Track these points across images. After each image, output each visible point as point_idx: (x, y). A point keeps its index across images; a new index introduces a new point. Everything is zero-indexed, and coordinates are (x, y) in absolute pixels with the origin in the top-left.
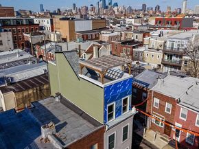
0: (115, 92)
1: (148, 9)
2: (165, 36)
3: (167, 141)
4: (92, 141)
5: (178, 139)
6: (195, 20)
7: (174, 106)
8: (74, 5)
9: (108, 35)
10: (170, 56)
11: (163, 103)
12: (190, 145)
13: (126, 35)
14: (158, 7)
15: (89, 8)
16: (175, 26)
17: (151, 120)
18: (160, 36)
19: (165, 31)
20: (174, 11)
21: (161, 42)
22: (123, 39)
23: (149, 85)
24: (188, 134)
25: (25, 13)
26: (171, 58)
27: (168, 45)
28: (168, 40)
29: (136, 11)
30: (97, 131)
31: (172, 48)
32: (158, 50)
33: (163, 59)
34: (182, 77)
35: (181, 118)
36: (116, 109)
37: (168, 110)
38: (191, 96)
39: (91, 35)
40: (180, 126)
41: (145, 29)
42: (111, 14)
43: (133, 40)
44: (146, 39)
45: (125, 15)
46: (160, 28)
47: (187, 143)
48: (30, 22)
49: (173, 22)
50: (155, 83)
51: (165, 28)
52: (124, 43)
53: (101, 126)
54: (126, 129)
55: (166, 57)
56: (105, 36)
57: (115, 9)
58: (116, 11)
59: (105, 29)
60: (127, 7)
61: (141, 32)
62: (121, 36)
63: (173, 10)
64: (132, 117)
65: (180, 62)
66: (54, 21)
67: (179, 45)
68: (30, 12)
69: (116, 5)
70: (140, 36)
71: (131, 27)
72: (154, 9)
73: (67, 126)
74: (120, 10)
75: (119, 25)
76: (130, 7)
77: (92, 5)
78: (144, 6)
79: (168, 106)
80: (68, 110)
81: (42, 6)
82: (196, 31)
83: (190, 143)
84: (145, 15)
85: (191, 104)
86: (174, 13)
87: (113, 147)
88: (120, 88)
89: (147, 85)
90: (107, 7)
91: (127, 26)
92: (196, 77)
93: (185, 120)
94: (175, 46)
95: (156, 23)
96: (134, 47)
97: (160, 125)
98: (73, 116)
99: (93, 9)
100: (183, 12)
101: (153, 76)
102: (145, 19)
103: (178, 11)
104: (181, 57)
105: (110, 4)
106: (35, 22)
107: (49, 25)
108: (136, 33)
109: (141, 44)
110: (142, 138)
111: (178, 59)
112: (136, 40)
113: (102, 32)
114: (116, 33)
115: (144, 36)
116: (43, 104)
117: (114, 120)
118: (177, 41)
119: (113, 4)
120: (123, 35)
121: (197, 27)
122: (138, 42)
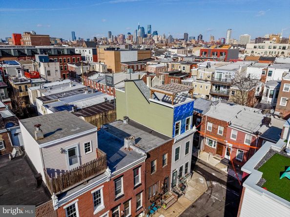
0: (181, 112)
1: (190, 38)
2: (213, 67)
3: (219, 160)
4: (164, 150)
5: (229, 158)
6: (240, 51)
7: (225, 128)
8: (110, 33)
9: (155, 67)
10: (218, 87)
11: (215, 126)
12: (240, 161)
13: (173, 66)
14: (201, 37)
15: (127, 36)
16: (221, 57)
17: (205, 142)
18: (207, 67)
19: (212, 63)
20: (218, 41)
21: (208, 73)
22: (169, 70)
23: (202, 111)
24: (238, 153)
25: (56, 41)
26: (219, 89)
27: (216, 76)
28: (216, 71)
29: (177, 40)
30: (167, 143)
31: (220, 79)
32: (206, 81)
33: (211, 90)
34: (231, 105)
35: (231, 138)
36: (181, 126)
37: (220, 132)
38: (241, 119)
39: (137, 66)
40: (231, 145)
41: (191, 60)
42: (151, 44)
43: (181, 72)
44: (194, 70)
45: (166, 45)
46: (206, 59)
47: (237, 160)
48: (71, 52)
49: (219, 54)
50: (208, 110)
51: (212, 59)
52: (172, 74)
53: (171, 139)
54: (188, 144)
55: (214, 88)
56: (152, 67)
57: (155, 38)
58: (156, 40)
59: (151, 59)
60: (168, 36)
61: (188, 63)
62: (168, 67)
63: (216, 40)
64: (193, 135)
65: (228, 93)
66: (98, 51)
67: (226, 76)
68: (61, 40)
69: (156, 33)
70: (188, 67)
71: (178, 58)
72: (196, 39)
73: (142, 140)
74: (160, 39)
75: (164, 56)
76: (171, 36)
77: (129, 33)
78: (186, 35)
79: (221, 128)
80: (138, 130)
81: (73, 33)
82: (242, 62)
83: (239, 159)
84: (188, 45)
85: (241, 125)
86: (218, 43)
87: (178, 159)
88: (185, 109)
89: (201, 111)
90: (145, 36)
91: (172, 56)
92: (243, 105)
93: (235, 140)
94: (223, 77)
95: (201, 54)
96: (182, 78)
97: (213, 147)
98: (144, 133)
99: (130, 38)
100: (227, 42)
101: (205, 103)
102: (188, 49)
103: (222, 41)
104: (228, 87)
105: (149, 32)
106: (76, 52)
107: (91, 55)
108: (183, 64)
109: (189, 75)
110: (197, 158)
111: (226, 90)
112: (183, 71)
113: (148, 63)
114: (162, 65)
115: (191, 68)
116: (114, 126)
117: (180, 136)
118: (225, 72)
119: (152, 33)
120: (170, 66)
121: (243, 59)
122: (185, 74)
